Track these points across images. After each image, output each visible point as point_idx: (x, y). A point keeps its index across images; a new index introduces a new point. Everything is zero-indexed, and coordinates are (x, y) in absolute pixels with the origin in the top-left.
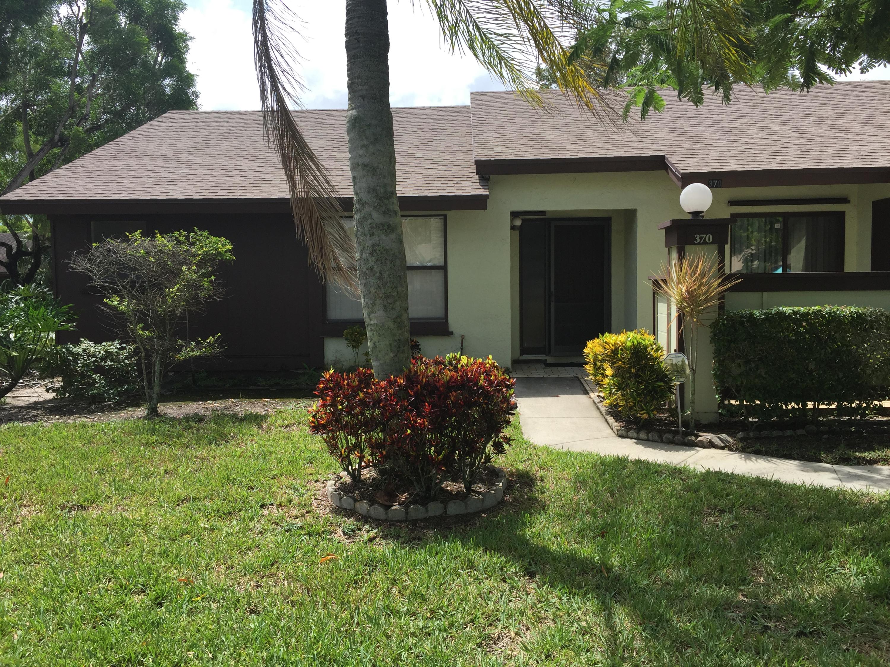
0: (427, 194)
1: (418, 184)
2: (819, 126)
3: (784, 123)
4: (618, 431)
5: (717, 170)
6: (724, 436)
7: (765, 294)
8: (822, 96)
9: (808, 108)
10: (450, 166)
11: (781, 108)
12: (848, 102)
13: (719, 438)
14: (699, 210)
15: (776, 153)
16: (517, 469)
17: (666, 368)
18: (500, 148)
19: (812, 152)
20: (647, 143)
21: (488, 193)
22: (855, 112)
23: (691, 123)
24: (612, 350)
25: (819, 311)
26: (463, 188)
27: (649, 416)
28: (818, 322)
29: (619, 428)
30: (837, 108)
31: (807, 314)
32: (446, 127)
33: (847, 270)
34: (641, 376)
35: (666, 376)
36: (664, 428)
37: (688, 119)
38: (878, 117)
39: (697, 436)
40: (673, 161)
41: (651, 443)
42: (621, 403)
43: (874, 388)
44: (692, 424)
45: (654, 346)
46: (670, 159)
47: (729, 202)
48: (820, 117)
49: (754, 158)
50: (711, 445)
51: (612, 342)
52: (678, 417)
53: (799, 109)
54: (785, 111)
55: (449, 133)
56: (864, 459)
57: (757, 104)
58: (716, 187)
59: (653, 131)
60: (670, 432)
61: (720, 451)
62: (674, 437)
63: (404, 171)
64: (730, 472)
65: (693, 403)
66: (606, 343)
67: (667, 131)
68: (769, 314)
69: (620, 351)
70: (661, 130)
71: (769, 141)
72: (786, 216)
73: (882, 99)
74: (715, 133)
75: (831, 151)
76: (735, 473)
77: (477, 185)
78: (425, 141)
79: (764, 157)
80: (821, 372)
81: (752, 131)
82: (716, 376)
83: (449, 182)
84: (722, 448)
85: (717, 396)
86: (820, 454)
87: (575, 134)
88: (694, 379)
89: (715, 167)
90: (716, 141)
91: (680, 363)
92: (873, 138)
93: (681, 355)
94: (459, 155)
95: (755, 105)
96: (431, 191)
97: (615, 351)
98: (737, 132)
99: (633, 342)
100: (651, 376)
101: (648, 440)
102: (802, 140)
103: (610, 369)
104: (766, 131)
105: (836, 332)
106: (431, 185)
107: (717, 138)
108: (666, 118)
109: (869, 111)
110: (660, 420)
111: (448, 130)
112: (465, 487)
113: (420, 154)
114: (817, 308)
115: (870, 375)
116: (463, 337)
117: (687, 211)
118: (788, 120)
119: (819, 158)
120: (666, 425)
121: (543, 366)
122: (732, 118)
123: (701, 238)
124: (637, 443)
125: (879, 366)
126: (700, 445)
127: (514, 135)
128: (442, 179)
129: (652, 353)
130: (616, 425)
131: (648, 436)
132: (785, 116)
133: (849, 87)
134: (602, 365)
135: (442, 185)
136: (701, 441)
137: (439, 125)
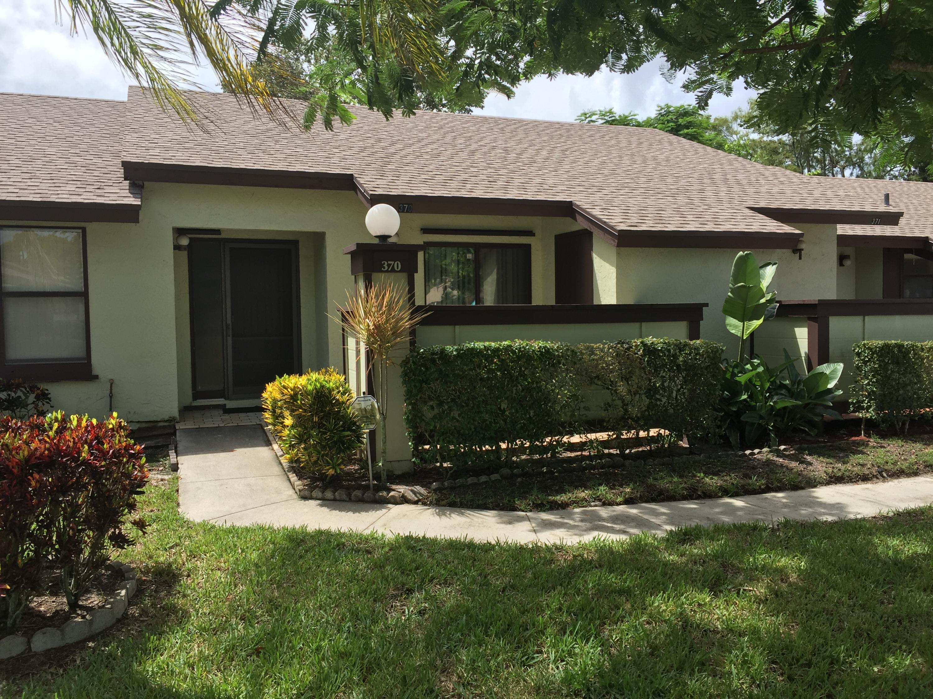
0: (53, 199)
1: (43, 186)
2: (505, 159)
3: (473, 152)
4: (300, 491)
5: (407, 194)
6: (418, 488)
7: (457, 327)
8: (507, 131)
9: (495, 141)
10: (92, 167)
11: (470, 138)
12: (530, 138)
13: (412, 491)
14: (387, 234)
15: (465, 181)
16: (156, 562)
17: (353, 414)
18: (158, 150)
19: (499, 183)
20: (335, 160)
21: (139, 203)
22: (537, 148)
23: (382, 144)
24: (291, 395)
25: (510, 346)
26: (106, 195)
27: (336, 472)
28: (509, 358)
29: (301, 487)
30: (520, 143)
31: (497, 350)
32: (94, 122)
33: (534, 303)
34: (325, 425)
35: (354, 423)
36: (353, 483)
37: (379, 140)
38: (557, 154)
39: (389, 490)
40: (362, 181)
41: (338, 503)
42: (303, 458)
43: (562, 425)
44: (384, 477)
45: (341, 389)
46: (358, 179)
47: (422, 229)
48: (506, 150)
49: (444, 184)
50: (404, 500)
51: (291, 385)
52: (368, 470)
53: (486, 141)
54: (474, 141)
55: (97, 129)
56: (556, 502)
57: (448, 132)
58: (407, 212)
59: (342, 149)
60: (359, 487)
61: (413, 507)
62: (363, 495)
63: (25, 170)
64: (421, 535)
65: (384, 452)
66: (284, 387)
67: (357, 149)
68: (461, 350)
69: (299, 397)
70: (350, 148)
71: (459, 168)
72: (477, 247)
73: (560, 138)
74: (405, 156)
75: (516, 182)
76: (427, 536)
77: (126, 193)
78: (63, 136)
79: (454, 184)
80: (513, 411)
81: (442, 158)
82: (408, 421)
83: (88, 187)
84: (416, 503)
85: (410, 444)
86: (514, 501)
87: (253, 143)
88: (385, 426)
89: (405, 190)
90: (407, 164)
91: (370, 408)
92: (554, 173)
93: (370, 397)
94: (107, 157)
95: (445, 133)
96: (60, 196)
97: (294, 397)
98: (428, 157)
99: (315, 385)
100: (336, 425)
101: (335, 500)
102: (490, 170)
103: (290, 418)
104: (456, 159)
105: (526, 369)
106: (62, 188)
107: (408, 161)
108: (356, 136)
109: (548, 148)
110: (348, 474)
111: (96, 126)
112: (69, 604)
113: (53, 150)
114: (507, 343)
115: (558, 411)
116: (112, 382)
117: (374, 235)
118: (477, 150)
119: (505, 188)
120: (356, 479)
121: (221, 412)
122: (423, 143)
123: (389, 265)
124: (321, 506)
125: (566, 402)
126: (392, 501)
127: (178, 137)
128: (79, 183)
129: (338, 397)
130: (299, 484)
131: (334, 495)
132: (474, 146)
133: (531, 125)
134: (281, 413)
135: (77, 190)
136: (393, 497)
137: (85, 120)
